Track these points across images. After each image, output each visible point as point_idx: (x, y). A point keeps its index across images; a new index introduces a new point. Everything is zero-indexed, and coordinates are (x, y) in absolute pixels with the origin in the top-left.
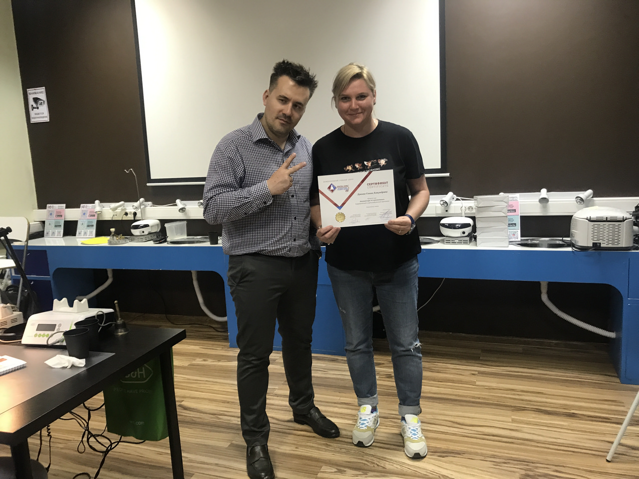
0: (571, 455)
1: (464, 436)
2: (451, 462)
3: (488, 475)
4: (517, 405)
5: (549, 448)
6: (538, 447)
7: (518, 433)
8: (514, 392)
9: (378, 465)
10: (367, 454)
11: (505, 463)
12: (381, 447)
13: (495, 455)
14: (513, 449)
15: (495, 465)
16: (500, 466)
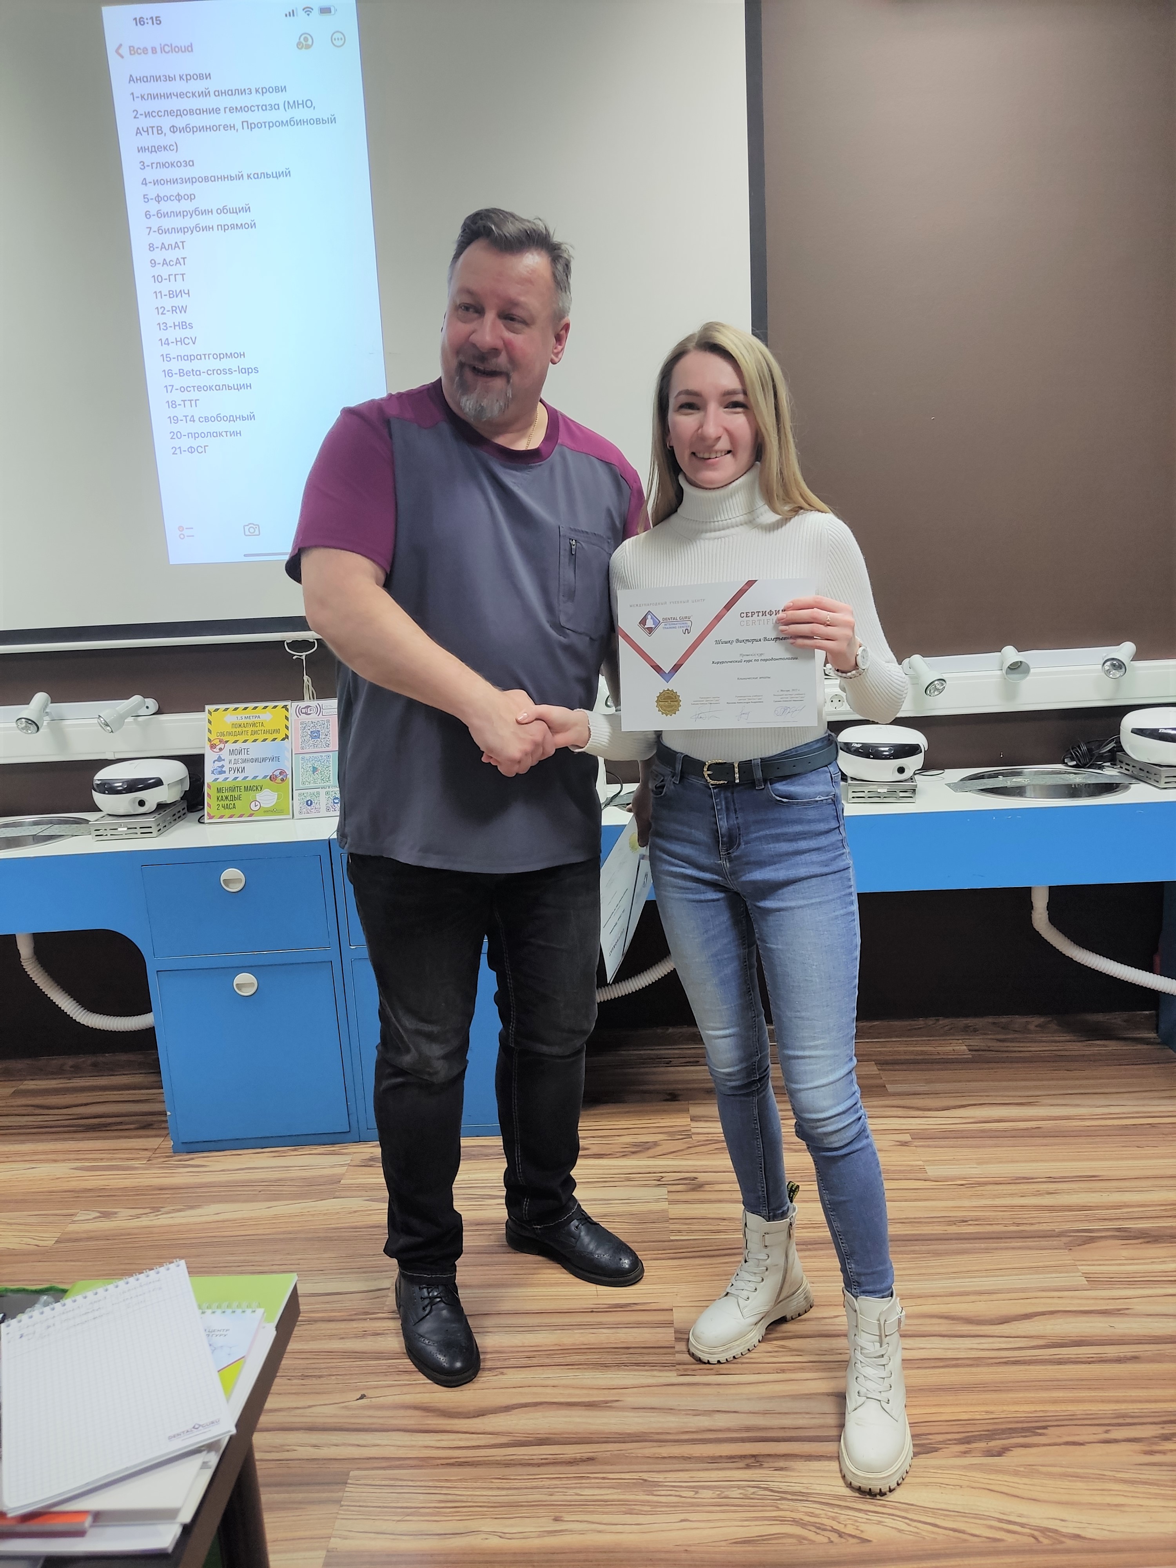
1: (1006, 1363)
2: (1031, 1471)
3: (1156, 1496)
4: (1065, 1227)
7: (1126, 1319)
9: (841, 1535)
10: (784, 1495)
11: (1167, 1438)
12: (809, 1457)
13: (1124, 1416)
14: (1149, 1381)
15: (1151, 1453)
16: (1163, 1452)
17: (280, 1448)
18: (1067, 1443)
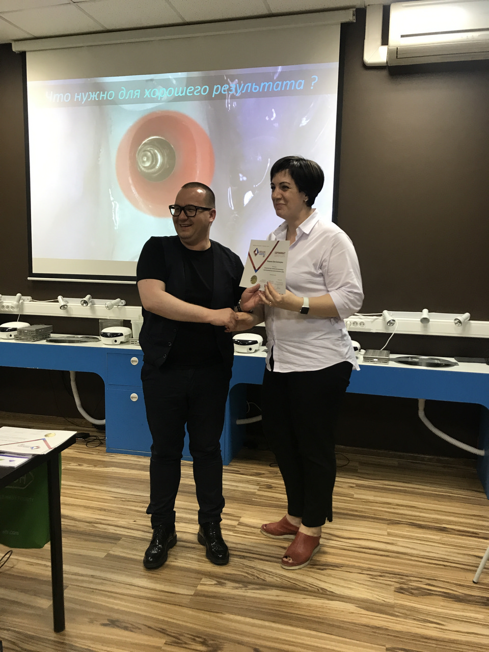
0: (442, 568)
1: (342, 549)
2: (329, 575)
3: (366, 588)
4: (392, 519)
5: (421, 562)
6: (412, 560)
7: (392, 546)
8: (390, 506)
9: (258, 578)
10: (247, 566)
11: (381, 576)
12: (261, 560)
13: (371, 569)
14: (388, 562)
15: (372, 578)
16: (377, 579)
17: (105, 529)
18: (347, 571)
